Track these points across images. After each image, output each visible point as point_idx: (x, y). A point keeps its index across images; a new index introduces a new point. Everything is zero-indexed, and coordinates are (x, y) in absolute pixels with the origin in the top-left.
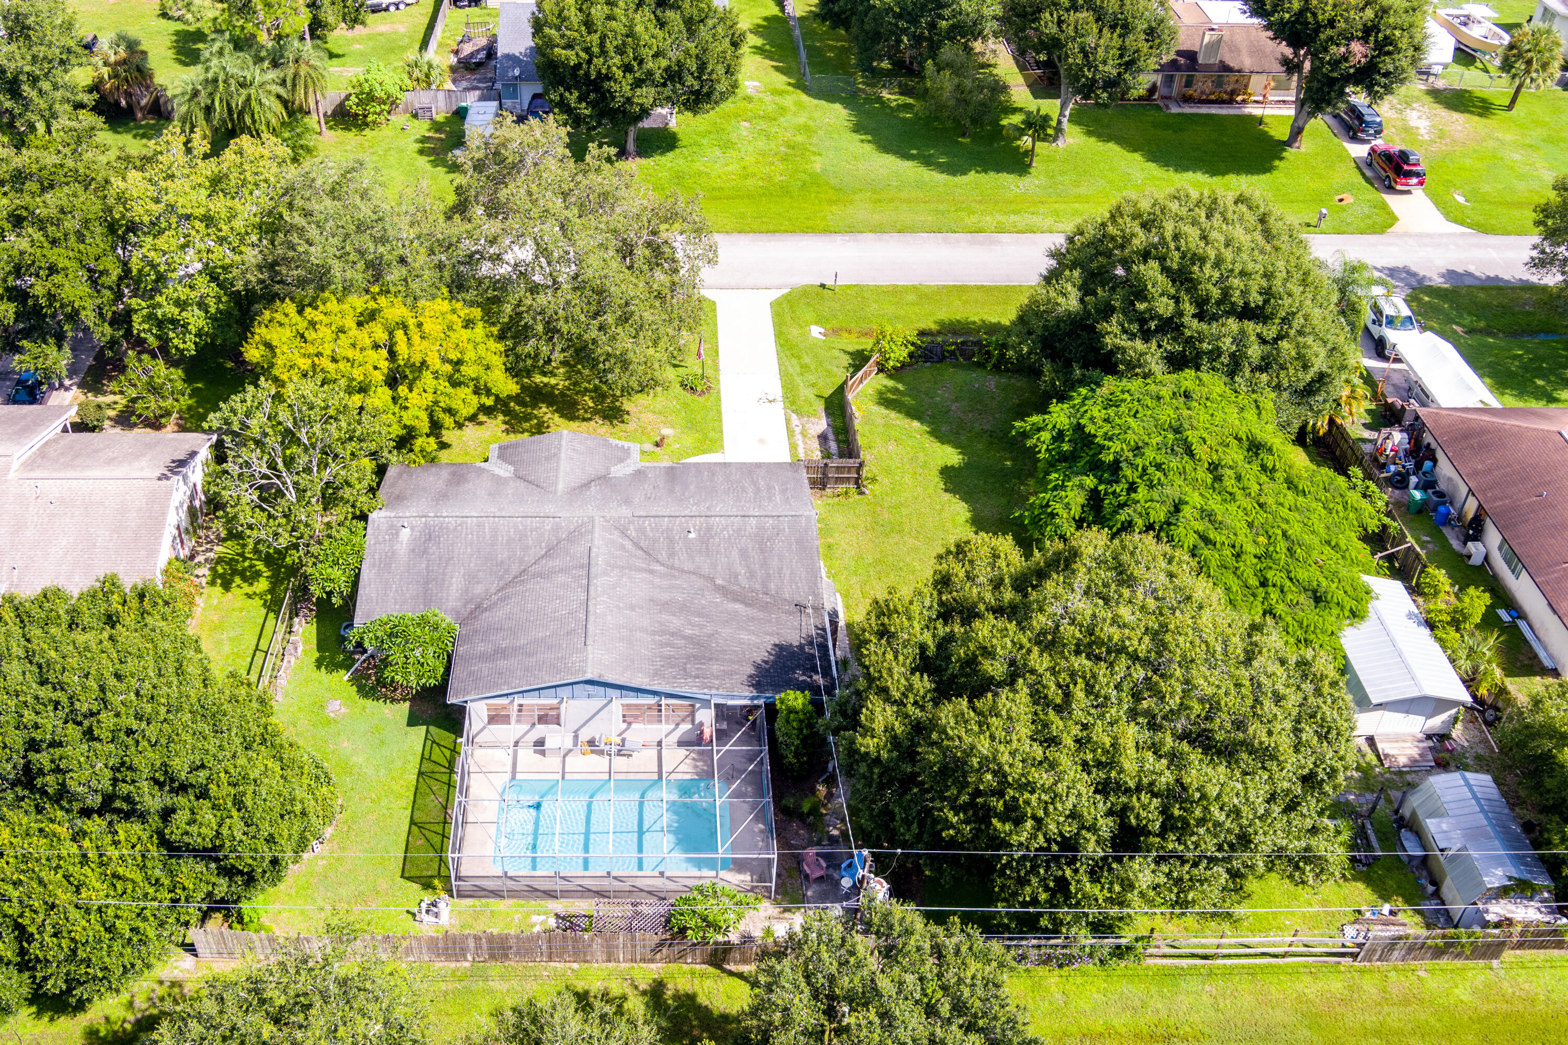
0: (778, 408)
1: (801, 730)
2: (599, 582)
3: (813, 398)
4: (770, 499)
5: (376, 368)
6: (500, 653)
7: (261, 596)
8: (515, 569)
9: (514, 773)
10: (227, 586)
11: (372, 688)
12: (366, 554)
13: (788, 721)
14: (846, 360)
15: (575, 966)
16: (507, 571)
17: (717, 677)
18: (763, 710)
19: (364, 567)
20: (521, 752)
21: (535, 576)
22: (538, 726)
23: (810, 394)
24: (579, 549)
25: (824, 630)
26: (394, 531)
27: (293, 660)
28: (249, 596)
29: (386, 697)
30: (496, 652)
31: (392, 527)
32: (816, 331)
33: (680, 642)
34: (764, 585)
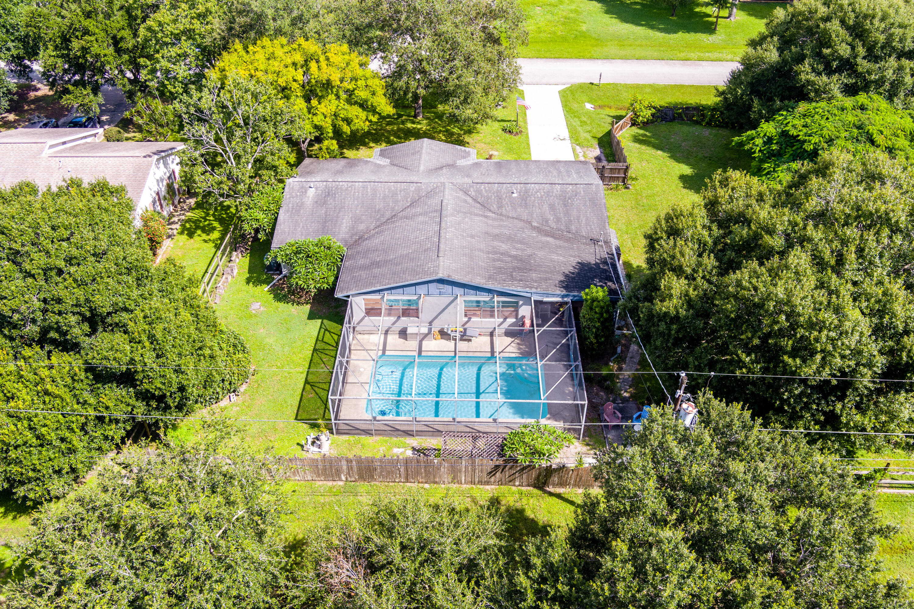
0: (568, 143)
1: (601, 314)
2: (449, 220)
3: (590, 138)
4: (569, 176)
5: (295, 81)
6: (377, 264)
7: (213, 241)
8: (388, 214)
9: (384, 350)
10: (191, 235)
11: (284, 296)
12: (284, 204)
13: (591, 309)
14: (610, 120)
15: (427, 486)
16: (383, 216)
17: (536, 281)
18: (570, 304)
19: (281, 212)
20: (390, 337)
21: (401, 218)
22: (403, 319)
23: (588, 136)
24: (434, 202)
25: (613, 255)
26: (304, 190)
27: (230, 277)
28: (205, 241)
29: (294, 301)
30: (372, 264)
31: (302, 187)
32: (589, 106)
33: (509, 259)
34: (567, 226)
